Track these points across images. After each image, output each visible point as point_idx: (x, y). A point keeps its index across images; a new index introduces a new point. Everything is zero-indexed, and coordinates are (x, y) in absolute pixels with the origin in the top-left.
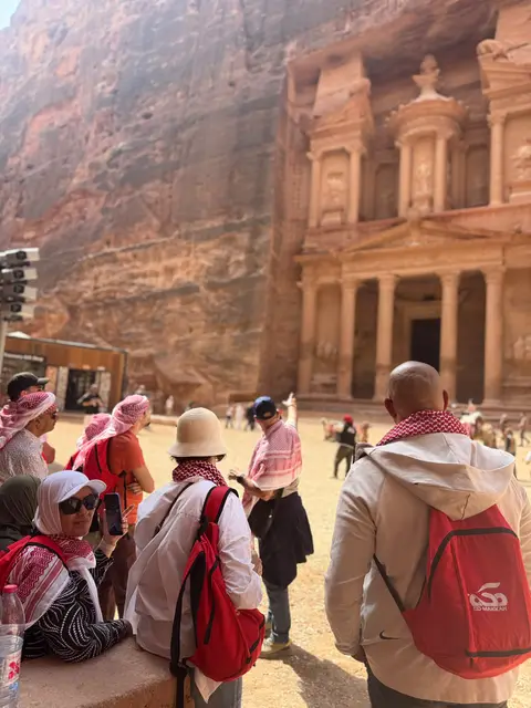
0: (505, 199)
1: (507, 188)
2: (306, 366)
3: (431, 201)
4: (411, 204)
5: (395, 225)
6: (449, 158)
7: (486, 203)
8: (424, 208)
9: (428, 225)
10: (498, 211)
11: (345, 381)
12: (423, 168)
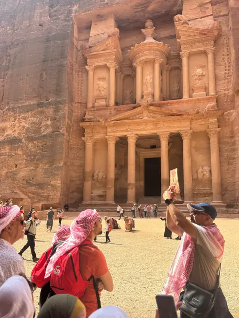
0: (190, 96)
1: (191, 90)
2: (88, 185)
3: (153, 96)
4: (142, 97)
5: (134, 108)
6: (161, 73)
7: (181, 97)
8: (150, 99)
9: (152, 108)
10: (187, 101)
11: (111, 193)
12: (148, 78)
